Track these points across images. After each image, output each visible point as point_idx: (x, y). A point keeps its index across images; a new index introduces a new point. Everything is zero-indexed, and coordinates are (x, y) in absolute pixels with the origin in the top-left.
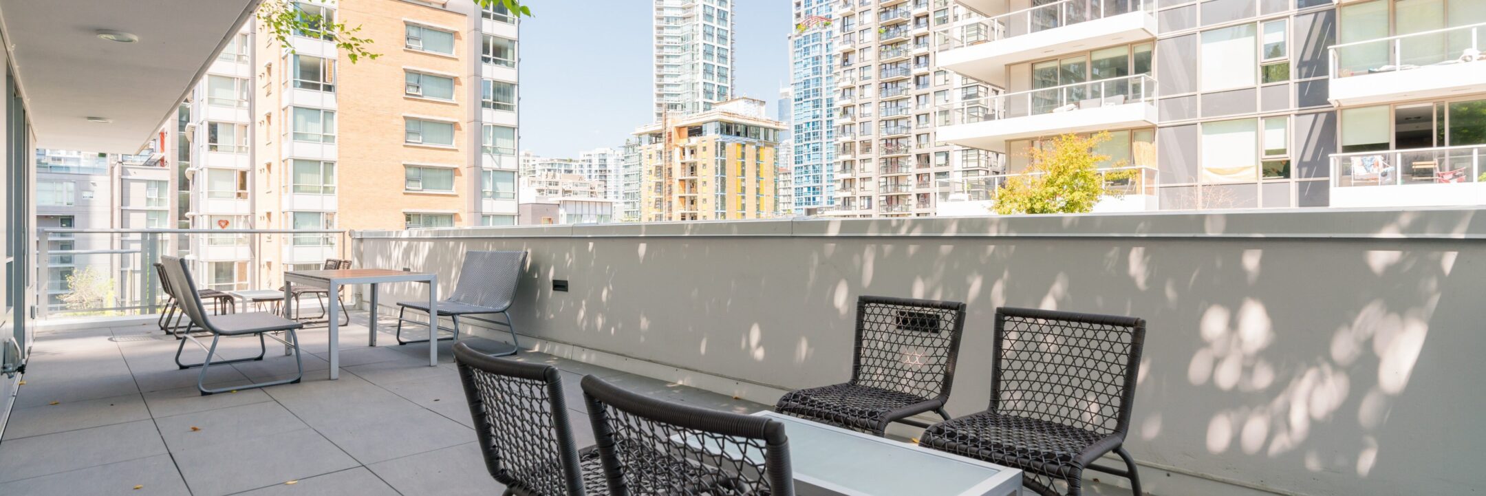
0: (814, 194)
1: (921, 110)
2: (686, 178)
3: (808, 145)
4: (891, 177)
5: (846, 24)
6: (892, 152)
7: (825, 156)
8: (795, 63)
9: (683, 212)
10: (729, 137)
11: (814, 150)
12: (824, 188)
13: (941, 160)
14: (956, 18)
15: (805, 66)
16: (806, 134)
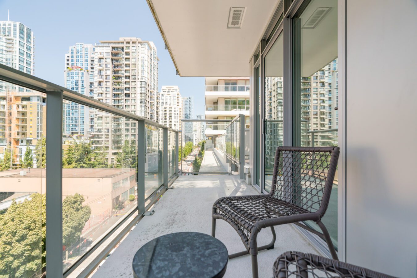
0: (75, 127)
1: (127, 104)
2: (20, 117)
3: (73, 110)
4: (116, 123)
5: (100, 72)
7: (80, 115)
8: (67, 81)
9: (18, 131)
10: (44, 103)
11: (75, 112)
12: (79, 125)
14: (138, 79)
15: (72, 82)
16: (72, 106)
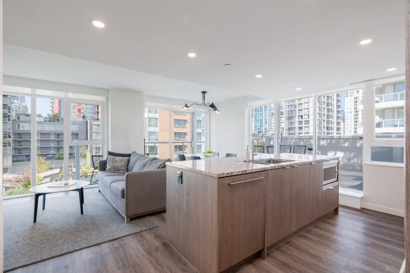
0: (260, 127)
3: (259, 113)
4: (290, 122)
6: (290, 115)
13: (307, 117)
